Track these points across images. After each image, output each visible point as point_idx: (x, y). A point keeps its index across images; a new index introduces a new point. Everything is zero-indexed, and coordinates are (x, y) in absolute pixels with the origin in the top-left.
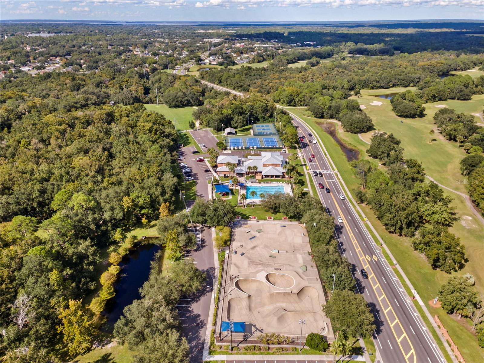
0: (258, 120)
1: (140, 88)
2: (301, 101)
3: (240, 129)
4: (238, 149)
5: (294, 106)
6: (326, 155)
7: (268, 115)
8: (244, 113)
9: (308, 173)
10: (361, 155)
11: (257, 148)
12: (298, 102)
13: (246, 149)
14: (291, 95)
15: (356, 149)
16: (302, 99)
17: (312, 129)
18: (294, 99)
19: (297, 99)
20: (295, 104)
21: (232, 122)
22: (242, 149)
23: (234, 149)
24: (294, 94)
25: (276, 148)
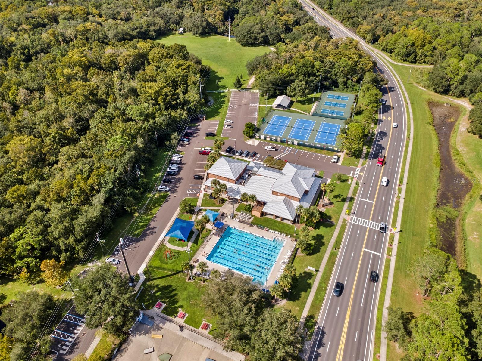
0: (337, 86)
1: (218, 13)
2: (426, 56)
3: (299, 99)
4: (271, 140)
5: (412, 63)
6: (401, 183)
7: (355, 79)
8: (314, 75)
9: (345, 220)
10: (471, 197)
11: (299, 144)
12: (421, 56)
13: (282, 141)
14: (413, 44)
15: (470, 178)
16: (428, 54)
17: (411, 116)
18: (414, 52)
19: (419, 52)
20: (415, 59)
21: (289, 88)
22: (276, 140)
23: (265, 138)
24: (418, 43)
25: (327, 149)
